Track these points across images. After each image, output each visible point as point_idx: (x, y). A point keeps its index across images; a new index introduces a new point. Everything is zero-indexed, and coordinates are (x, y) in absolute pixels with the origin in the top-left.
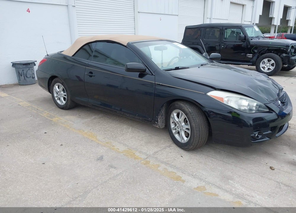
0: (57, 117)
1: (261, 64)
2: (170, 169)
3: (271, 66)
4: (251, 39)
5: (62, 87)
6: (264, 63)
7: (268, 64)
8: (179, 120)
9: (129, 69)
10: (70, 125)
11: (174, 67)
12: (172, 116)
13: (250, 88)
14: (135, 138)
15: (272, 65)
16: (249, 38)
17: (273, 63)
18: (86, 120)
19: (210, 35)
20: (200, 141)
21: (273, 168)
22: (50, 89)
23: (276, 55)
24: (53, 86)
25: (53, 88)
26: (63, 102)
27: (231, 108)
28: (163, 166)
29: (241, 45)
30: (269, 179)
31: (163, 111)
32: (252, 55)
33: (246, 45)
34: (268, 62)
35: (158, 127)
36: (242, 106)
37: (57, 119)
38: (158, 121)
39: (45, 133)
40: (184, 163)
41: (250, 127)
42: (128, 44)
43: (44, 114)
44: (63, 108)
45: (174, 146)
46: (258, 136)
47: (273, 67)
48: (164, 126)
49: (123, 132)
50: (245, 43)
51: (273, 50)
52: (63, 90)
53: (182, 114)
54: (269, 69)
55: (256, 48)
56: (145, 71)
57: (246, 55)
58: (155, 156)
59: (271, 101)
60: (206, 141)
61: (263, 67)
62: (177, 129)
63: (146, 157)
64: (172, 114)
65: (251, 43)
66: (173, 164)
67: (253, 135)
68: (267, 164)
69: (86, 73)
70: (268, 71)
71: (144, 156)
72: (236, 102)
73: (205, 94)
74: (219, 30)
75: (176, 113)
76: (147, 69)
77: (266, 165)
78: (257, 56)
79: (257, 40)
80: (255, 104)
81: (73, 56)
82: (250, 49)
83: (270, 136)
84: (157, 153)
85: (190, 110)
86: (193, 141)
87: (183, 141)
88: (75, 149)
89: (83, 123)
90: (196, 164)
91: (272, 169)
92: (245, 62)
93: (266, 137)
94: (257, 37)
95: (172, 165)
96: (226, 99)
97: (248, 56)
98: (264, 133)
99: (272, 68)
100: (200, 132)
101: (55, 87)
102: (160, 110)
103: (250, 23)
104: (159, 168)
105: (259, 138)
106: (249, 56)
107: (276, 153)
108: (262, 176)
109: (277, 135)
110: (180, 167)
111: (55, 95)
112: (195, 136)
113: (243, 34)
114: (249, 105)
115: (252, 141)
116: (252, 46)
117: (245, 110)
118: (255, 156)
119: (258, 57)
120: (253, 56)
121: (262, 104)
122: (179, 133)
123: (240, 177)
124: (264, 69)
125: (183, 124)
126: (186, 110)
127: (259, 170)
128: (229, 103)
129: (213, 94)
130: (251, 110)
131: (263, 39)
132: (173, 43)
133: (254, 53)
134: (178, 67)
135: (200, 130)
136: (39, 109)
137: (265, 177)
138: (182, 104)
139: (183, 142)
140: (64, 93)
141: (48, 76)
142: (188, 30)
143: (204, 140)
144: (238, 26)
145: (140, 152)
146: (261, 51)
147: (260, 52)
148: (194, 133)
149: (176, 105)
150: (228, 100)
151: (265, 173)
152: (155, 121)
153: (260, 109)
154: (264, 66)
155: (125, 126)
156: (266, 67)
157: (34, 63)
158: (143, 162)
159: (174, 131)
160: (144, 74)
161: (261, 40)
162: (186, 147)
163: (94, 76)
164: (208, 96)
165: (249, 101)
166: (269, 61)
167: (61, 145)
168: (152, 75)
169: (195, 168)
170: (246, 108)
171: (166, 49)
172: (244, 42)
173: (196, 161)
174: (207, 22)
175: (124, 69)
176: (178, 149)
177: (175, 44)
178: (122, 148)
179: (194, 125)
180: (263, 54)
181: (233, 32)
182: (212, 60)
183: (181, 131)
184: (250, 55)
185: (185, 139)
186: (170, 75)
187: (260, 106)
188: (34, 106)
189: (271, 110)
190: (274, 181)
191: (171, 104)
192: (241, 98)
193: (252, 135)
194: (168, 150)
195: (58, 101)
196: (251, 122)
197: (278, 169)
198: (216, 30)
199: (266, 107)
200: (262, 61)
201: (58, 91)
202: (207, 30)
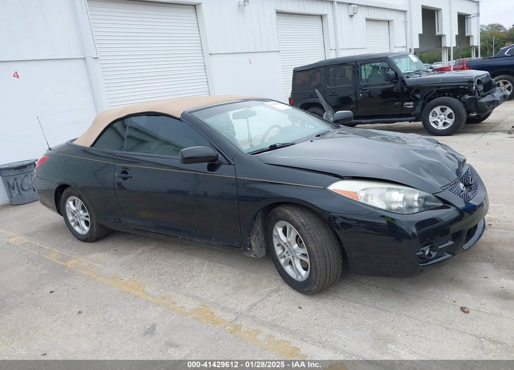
0: (75, 258)
1: (430, 117)
2: (279, 336)
3: (447, 118)
4: (408, 77)
5: (80, 203)
6: (435, 115)
7: (442, 116)
8: (287, 240)
9: (187, 158)
10: (97, 270)
11: (267, 146)
12: (275, 233)
13: (404, 169)
14: (215, 282)
15: (450, 116)
16: (404, 76)
17: (451, 114)
18: (126, 258)
19: (338, 78)
20: (328, 274)
21: (466, 310)
22: (60, 208)
23: (453, 99)
24: (65, 202)
25: (65, 206)
26: (84, 229)
27: (374, 210)
28: (266, 331)
29: (393, 88)
30: (461, 332)
31: (258, 226)
32: (412, 103)
33: (400, 88)
34: (442, 113)
35: (252, 255)
36: (392, 202)
37: (74, 261)
38: (251, 245)
39: (52, 292)
40: (304, 320)
41: (412, 238)
42: (183, 114)
43: (52, 256)
44: (86, 239)
45: (286, 288)
46: (430, 255)
47: (452, 120)
48: (264, 254)
49: (192, 272)
50: (399, 84)
51: (446, 91)
52: (83, 208)
53: (291, 229)
54: (445, 124)
55: (418, 91)
56: (216, 158)
57: (402, 105)
58: (251, 314)
59: (446, 187)
60: (339, 275)
61: (434, 122)
62: (287, 257)
63: (233, 317)
64: (274, 230)
65: (408, 84)
66: (283, 325)
67: (421, 253)
68: (454, 302)
69: (116, 174)
70: (443, 128)
71: (229, 317)
72: (381, 196)
73: (325, 189)
74: (351, 67)
75: (281, 227)
76: (220, 155)
77: (455, 305)
78: (421, 103)
79: (416, 77)
80: (416, 197)
81: (93, 145)
82: (408, 93)
83: (452, 251)
84: (255, 307)
85: (302, 220)
86: (316, 277)
87: (299, 277)
88: (105, 316)
89: (121, 265)
90: (326, 320)
91: (465, 312)
92: (403, 117)
93: (445, 253)
94: (418, 72)
95: (282, 327)
96: (362, 194)
97: (406, 105)
98: (440, 247)
99: (450, 122)
100: (325, 259)
101: (69, 204)
102: (252, 226)
103: (404, 49)
104: (259, 337)
105: (433, 256)
106: (409, 105)
107: (470, 278)
108: (447, 329)
109: (465, 247)
110: (297, 330)
111: (70, 218)
112: (319, 268)
113: (392, 70)
114: (405, 199)
115: (420, 265)
116: (410, 88)
117: (399, 209)
118: (432, 290)
119: (423, 106)
120: (415, 105)
121: (429, 195)
122: (290, 263)
123: (407, 335)
124: (437, 125)
125: (296, 246)
126: (296, 220)
127: (441, 316)
128: (369, 199)
129: (339, 187)
130: (410, 207)
131: (428, 75)
132: (266, 103)
133: (416, 100)
134: (275, 145)
135: (325, 256)
136: (43, 246)
137: (452, 330)
138: (287, 211)
139: (299, 279)
140: (84, 212)
141: (54, 186)
142: (298, 73)
143: (336, 273)
144: (381, 58)
145: (223, 309)
146: (427, 95)
147: (425, 97)
148: (315, 262)
149: (278, 214)
150: (367, 196)
151: (453, 321)
152: (246, 246)
153: (427, 203)
154: (435, 119)
155: (197, 261)
156: (439, 120)
157: (34, 163)
158: (228, 327)
159: (282, 261)
160: (216, 164)
161: (425, 76)
162: (307, 289)
163: (131, 177)
164: (331, 192)
165: (404, 193)
166: (443, 110)
167: (80, 312)
168: (230, 164)
169: (324, 327)
170: (402, 206)
171: (254, 114)
172: (395, 83)
173: (326, 313)
174: (332, 56)
175: (178, 159)
176: (293, 293)
177: (268, 103)
178: (190, 305)
179: (313, 247)
180: (430, 100)
181: (376, 68)
182: (337, 123)
183: (294, 260)
184: (410, 103)
185: (303, 273)
186: (261, 160)
187: (426, 199)
188: (35, 243)
189: (446, 204)
190: (470, 335)
191: (270, 211)
192: (389, 189)
193: (418, 254)
194: (275, 297)
195: (77, 229)
196: (414, 230)
197: (475, 310)
198: (347, 68)
199: (437, 200)
200: (431, 112)
201: (74, 211)
202: (331, 70)
